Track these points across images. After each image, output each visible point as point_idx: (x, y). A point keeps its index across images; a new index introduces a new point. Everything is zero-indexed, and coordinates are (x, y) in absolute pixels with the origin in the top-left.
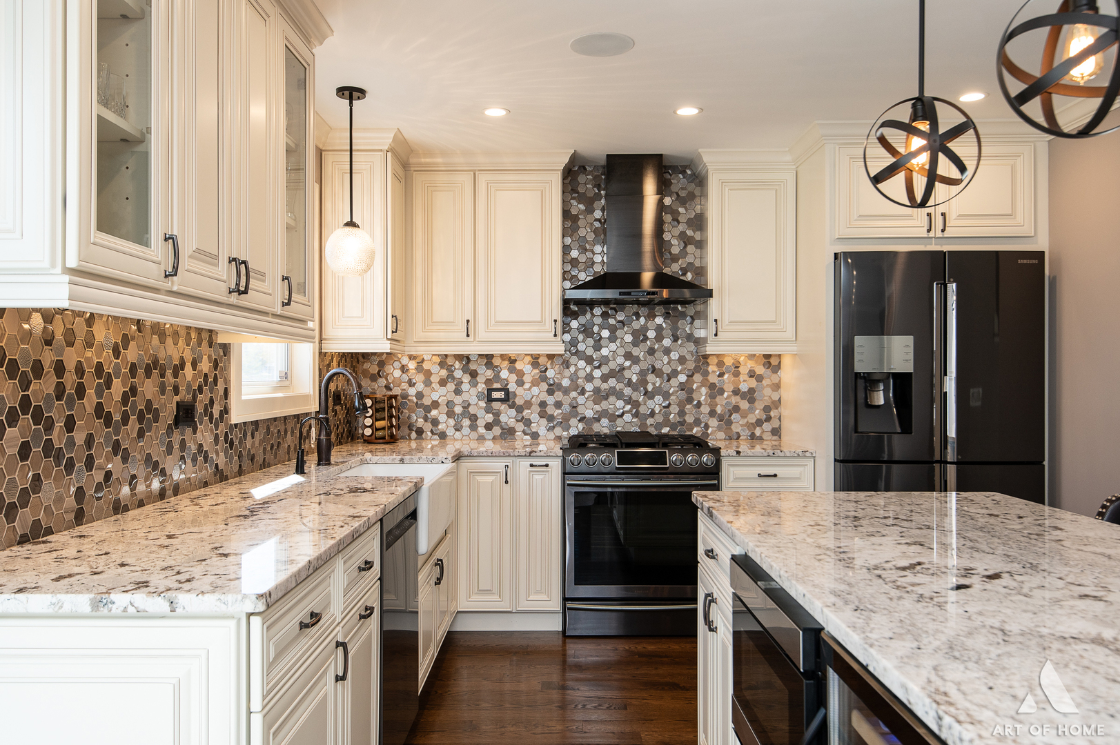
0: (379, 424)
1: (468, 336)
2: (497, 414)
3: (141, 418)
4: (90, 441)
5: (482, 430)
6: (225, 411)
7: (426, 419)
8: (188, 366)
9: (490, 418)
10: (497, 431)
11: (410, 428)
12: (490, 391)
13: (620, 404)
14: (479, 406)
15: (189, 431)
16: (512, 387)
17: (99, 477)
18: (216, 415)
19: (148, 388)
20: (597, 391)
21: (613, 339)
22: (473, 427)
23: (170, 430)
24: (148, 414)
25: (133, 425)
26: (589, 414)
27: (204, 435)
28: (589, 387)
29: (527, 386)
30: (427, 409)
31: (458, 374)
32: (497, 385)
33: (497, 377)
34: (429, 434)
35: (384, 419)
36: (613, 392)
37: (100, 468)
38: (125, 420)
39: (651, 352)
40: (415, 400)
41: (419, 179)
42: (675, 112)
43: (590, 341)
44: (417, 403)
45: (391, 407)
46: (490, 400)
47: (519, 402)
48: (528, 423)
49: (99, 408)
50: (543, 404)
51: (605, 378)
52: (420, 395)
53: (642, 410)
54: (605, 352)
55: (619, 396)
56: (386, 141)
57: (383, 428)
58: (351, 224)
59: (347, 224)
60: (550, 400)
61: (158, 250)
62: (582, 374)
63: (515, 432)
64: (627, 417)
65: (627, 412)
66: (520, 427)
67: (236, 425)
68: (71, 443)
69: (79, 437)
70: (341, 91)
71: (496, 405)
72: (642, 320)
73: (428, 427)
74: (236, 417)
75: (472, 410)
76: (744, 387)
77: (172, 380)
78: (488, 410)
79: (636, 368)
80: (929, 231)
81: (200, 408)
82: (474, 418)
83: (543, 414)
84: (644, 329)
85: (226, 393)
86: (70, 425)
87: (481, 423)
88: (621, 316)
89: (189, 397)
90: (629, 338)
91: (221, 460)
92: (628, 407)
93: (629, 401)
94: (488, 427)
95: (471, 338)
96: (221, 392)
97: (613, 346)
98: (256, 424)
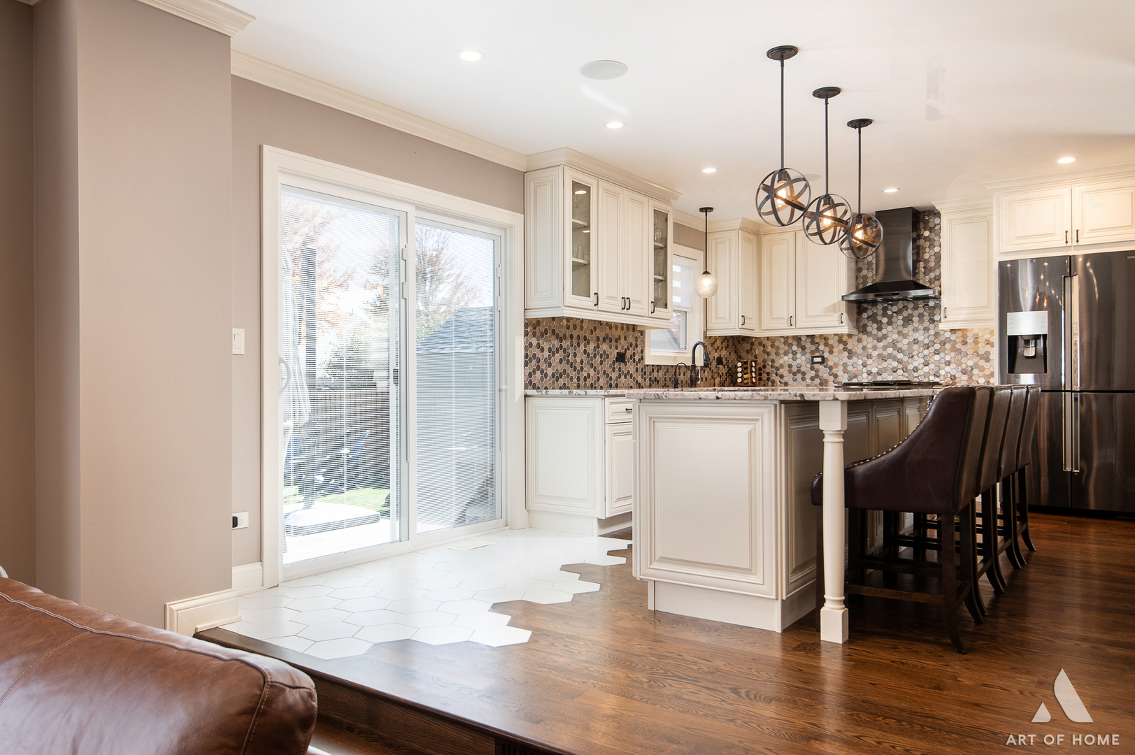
0: (745, 376)
1: (791, 325)
2: (817, 371)
3: (601, 357)
4: (582, 362)
5: (809, 381)
6: (642, 358)
7: (777, 374)
8: (622, 339)
9: (813, 373)
10: (817, 381)
11: (768, 379)
12: (813, 357)
13: (895, 364)
14: (806, 367)
15: (622, 364)
16: (826, 355)
17: (585, 374)
18: (637, 360)
19: (605, 347)
20: (879, 355)
21: (890, 323)
22: (803, 379)
23: (614, 363)
24: (605, 355)
25: (598, 359)
26: (875, 370)
27: (631, 367)
28: (875, 354)
29: (834, 354)
30: (777, 369)
31: (795, 348)
32: (817, 354)
33: (817, 350)
34: (779, 383)
35: (748, 373)
36: (890, 356)
37: (585, 371)
38: (595, 356)
39: (916, 330)
40: (770, 364)
41: (765, 239)
42: (883, 191)
43: (875, 326)
44: (771, 366)
45: (752, 366)
46: (813, 363)
47: (830, 363)
48: (836, 376)
49: (585, 351)
50: (845, 365)
51: (885, 348)
52: (773, 361)
53: (910, 367)
54: (884, 331)
55: (895, 359)
56: (738, 224)
57: (748, 379)
58: (706, 273)
59: (704, 273)
60: (850, 362)
61: (593, 298)
62: (870, 346)
63: (828, 382)
64: (900, 372)
65: (900, 369)
66: (831, 378)
67: (648, 365)
68: (575, 361)
69: (578, 360)
70: (702, 210)
71: (816, 366)
72: (910, 311)
73: (777, 379)
74: (648, 361)
75: (803, 369)
76: (981, 352)
77: (615, 344)
78: (812, 369)
79: (906, 341)
80: (1067, 242)
81: (628, 355)
82: (804, 374)
83: (845, 371)
84: (911, 316)
85: (642, 351)
86: (575, 355)
87: (808, 377)
88: (895, 309)
89: (623, 351)
90: (901, 322)
91: (640, 380)
92: (900, 366)
93: (899, 362)
94: (812, 379)
95: (793, 326)
96: (640, 351)
97: (890, 328)
98: (659, 367)
